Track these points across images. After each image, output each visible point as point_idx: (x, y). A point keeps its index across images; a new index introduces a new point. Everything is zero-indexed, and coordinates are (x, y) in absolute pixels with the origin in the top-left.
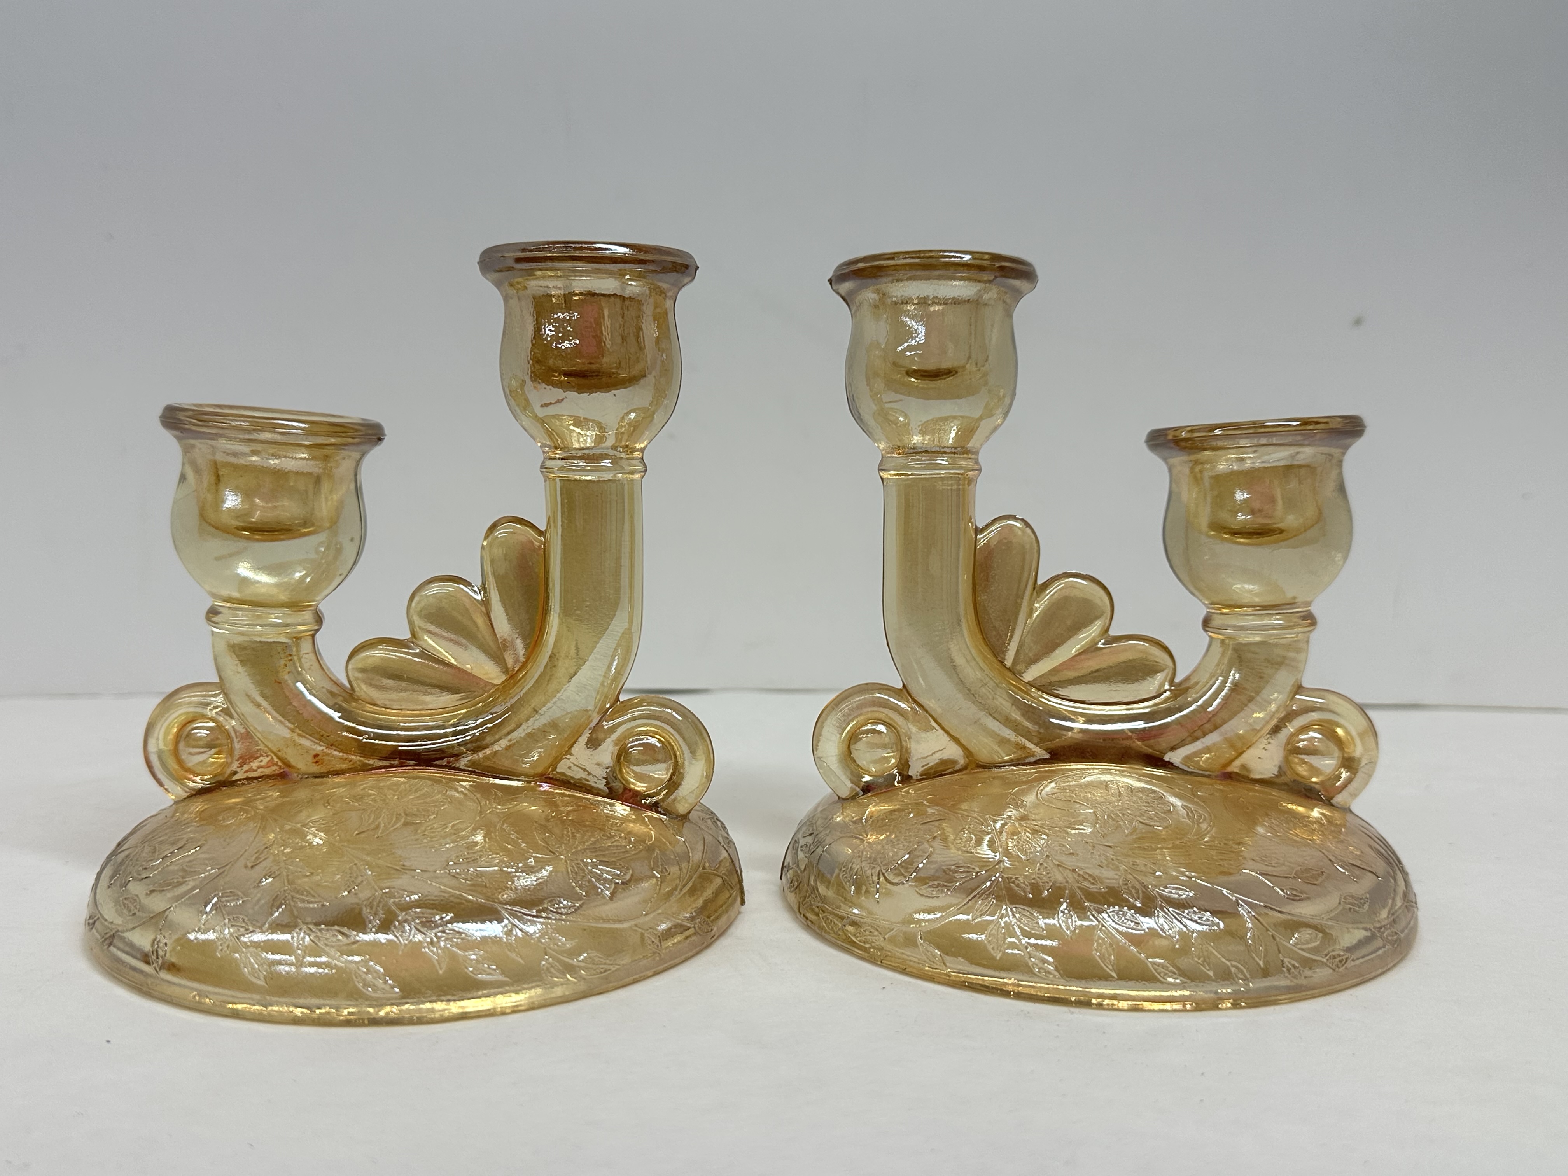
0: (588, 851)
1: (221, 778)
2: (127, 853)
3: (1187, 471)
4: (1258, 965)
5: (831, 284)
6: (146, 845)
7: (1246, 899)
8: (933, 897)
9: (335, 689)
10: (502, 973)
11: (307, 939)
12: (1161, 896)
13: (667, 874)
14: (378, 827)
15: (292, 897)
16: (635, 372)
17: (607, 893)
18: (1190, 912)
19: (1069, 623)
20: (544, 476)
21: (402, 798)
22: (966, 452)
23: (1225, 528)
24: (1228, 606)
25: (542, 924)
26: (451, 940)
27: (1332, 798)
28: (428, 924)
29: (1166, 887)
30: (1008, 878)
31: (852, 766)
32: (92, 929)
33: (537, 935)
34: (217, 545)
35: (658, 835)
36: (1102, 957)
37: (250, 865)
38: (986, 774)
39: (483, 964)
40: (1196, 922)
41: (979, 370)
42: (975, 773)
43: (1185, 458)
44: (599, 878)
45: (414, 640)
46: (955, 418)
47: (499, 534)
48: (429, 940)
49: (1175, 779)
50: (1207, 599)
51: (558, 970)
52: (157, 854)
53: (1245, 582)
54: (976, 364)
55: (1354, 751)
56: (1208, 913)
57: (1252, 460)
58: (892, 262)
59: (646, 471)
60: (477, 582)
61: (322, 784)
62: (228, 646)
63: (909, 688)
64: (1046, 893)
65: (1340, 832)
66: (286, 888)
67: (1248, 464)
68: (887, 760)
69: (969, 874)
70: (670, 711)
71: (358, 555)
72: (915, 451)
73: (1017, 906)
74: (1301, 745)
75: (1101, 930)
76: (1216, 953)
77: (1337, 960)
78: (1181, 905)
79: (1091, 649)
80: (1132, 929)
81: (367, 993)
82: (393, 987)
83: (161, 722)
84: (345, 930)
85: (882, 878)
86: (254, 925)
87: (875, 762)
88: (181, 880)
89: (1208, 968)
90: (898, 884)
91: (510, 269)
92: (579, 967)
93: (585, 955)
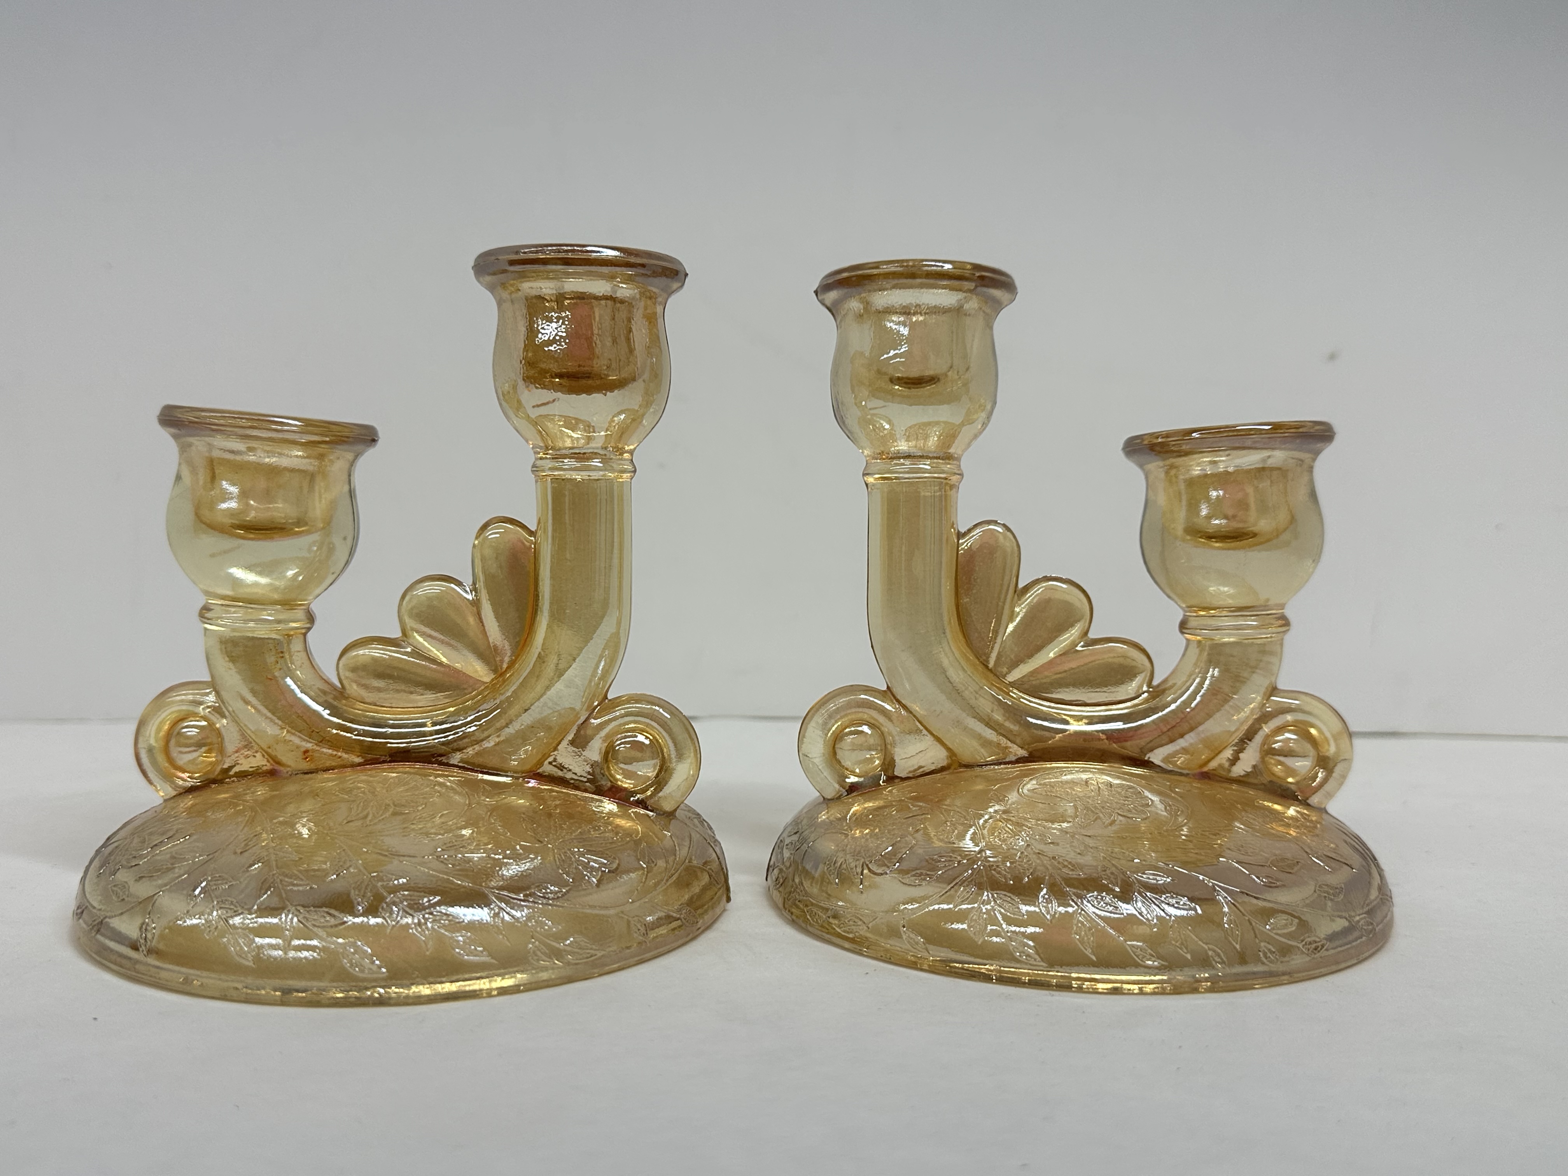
0: (575, 841)
1: (212, 776)
2: (116, 844)
3: (1162, 475)
4: (1235, 948)
5: (817, 295)
6: (135, 835)
7: (1222, 885)
8: (916, 886)
9: (325, 687)
10: (490, 955)
11: (295, 919)
12: (1139, 881)
13: (653, 865)
14: (366, 817)
15: (281, 881)
16: (624, 375)
17: (594, 880)
18: (1167, 897)
19: (1049, 624)
20: (536, 476)
21: (391, 790)
22: (948, 457)
23: (1200, 532)
24: (1204, 609)
25: (528, 907)
26: (439, 921)
27: (1308, 799)
28: (415, 907)
29: (1144, 873)
30: (989, 866)
31: (838, 767)
32: (80, 918)
33: (524, 919)
34: (211, 542)
35: (645, 830)
36: (1081, 941)
37: (239, 851)
38: (969, 773)
39: (470, 946)
40: (1173, 906)
41: (960, 378)
42: (957, 773)
43: (1161, 463)
44: (586, 866)
45: (405, 639)
46: (937, 423)
47: (490, 535)
48: (416, 921)
49: (1153, 777)
50: (1184, 602)
51: (544, 954)
52: (147, 843)
53: (1220, 585)
54: (958, 372)
55: (1328, 750)
56: (1186, 898)
57: (1226, 462)
58: (875, 271)
59: (635, 471)
60: (468, 582)
61: (311, 779)
62: (221, 642)
63: (894, 690)
64: (1026, 879)
65: (1316, 827)
66: (275, 872)
67: (1221, 468)
68: (871, 760)
69: (951, 863)
70: (657, 708)
71: (351, 554)
72: (898, 456)
73: (998, 892)
74: (1276, 746)
75: (1080, 913)
76: (1194, 937)
77: (1313, 946)
78: (1157, 890)
79: (1070, 652)
80: (1111, 912)
81: (354, 973)
82: (380, 967)
83: (152, 722)
84: (333, 911)
85: (866, 871)
86: (243, 907)
87: (859, 763)
88: (170, 866)
89: (1185, 951)
90: (882, 874)
91: (504, 271)
92: (565, 951)
93: (572, 939)
